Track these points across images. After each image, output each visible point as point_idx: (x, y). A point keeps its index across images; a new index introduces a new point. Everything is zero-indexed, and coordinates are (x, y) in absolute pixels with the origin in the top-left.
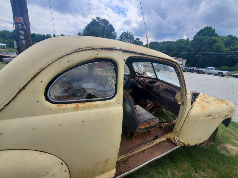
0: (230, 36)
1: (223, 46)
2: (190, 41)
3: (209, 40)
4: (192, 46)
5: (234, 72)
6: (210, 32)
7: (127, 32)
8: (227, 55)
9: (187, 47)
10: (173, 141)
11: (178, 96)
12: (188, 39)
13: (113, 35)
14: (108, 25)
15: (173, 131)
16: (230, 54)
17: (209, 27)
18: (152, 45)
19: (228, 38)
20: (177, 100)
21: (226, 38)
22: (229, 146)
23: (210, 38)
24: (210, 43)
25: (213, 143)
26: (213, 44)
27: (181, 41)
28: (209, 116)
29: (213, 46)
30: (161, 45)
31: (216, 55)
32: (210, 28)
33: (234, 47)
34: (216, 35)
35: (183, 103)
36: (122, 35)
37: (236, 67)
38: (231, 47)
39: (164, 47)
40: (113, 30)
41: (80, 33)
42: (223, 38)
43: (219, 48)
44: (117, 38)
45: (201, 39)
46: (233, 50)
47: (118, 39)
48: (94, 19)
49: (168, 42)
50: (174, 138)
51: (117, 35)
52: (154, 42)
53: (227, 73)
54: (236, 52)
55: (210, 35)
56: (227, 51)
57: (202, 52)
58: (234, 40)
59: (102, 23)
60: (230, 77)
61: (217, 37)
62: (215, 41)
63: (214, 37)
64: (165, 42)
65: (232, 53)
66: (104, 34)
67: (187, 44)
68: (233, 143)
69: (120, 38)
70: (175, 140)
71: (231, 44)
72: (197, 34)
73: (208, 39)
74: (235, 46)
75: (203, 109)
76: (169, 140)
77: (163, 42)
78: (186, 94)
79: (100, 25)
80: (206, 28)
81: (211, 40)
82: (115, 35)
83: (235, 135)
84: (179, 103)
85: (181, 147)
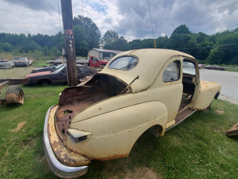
0: (200, 33)
1: (196, 42)
2: (168, 38)
3: (185, 37)
4: (170, 43)
5: (206, 64)
6: (185, 30)
7: (111, 31)
8: (199, 50)
9: (167, 44)
10: (192, 108)
11: (194, 80)
12: (166, 37)
13: (97, 33)
14: (91, 24)
15: (191, 102)
16: (202, 49)
17: (183, 25)
18: (135, 43)
19: (199, 34)
20: (193, 82)
21: (198, 34)
22: (218, 111)
23: (185, 36)
24: (186, 40)
25: (209, 111)
26: (188, 41)
27: (160, 38)
28: (210, 90)
29: (188, 42)
30: (143, 43)
31: (190, 50)
32: (185, 26)
33: (204, 43)
34: (190, 33)
35: (197, 84)
36: (106, 34)
37: (207, 60)
38: (202, 43)
39: (147, 44)
40: (97, 28)
41: (61, 32)
42: (195, 35)
43: (193, 45)
44: (101, 36)
45: (178, 36)
46: (204, 46)
47: (103, 37)
48: (76, 17)
49: (149, 40)
50: (192, 107)
51: (101, 33)
52: (137, 40)
53: (201, 66)
54: (206, 48)
55: (185, 33)
56: (199, 46)
57: (179, 48)
58: (204, 37)
59: (85, 21)
60: (204, 69)
61: (190, 34)
62: (189, 38)
63: (188, 35)
64: (147, 39)
65: (203, 48)
66: (87, 33)
67: (166, 41)
68: (220, 109)
69: (105, 37)
70: (193, 107)
71: (202, 40)
72: (174, 32)
73: (183, 37)
74: (205, 41)
75: (207, 87)
76: (189, 108)
77: (144, 40)
78: (199, 78)
79: (82, 24)
80: (181, 26)
81: (186, 37)
82: (99, 33)
83: (219, 106)
84: (196, 84)
85: (197, 111)
